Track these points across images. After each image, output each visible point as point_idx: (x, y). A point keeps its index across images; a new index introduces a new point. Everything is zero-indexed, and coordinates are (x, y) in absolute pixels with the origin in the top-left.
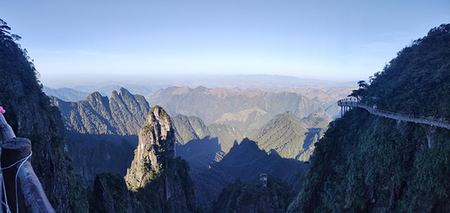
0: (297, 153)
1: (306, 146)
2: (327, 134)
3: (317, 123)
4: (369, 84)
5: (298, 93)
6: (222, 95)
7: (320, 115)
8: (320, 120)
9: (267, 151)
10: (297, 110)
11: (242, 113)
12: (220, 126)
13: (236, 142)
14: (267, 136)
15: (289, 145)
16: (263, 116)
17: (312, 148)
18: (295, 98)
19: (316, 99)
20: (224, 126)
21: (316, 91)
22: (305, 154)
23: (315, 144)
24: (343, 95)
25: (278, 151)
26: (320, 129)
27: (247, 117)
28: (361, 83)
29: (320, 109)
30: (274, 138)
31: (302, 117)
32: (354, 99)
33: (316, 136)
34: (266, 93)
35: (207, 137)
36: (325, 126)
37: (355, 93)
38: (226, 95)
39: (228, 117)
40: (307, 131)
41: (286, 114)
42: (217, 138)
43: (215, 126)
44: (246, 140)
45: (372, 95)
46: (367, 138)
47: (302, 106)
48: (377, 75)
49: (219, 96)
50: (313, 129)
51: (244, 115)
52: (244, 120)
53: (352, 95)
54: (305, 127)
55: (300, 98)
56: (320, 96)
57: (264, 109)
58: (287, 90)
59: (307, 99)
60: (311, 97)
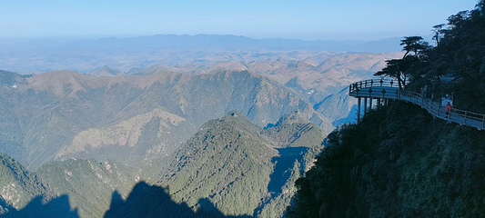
0: (255, 203)
1: (276, 186)
2: (321, 159)
3: (297, 136)
4: (434, 44)
5: (252, 70)
6: (67, 88)
7: (305, 117)
8: (304, 128)
9: (192, 203)
10: (252, 110)
11: (127, 125)
12: (70, 165)
13: (116, 195)
14: (189, 171)
15: (237, 188)
16: (178, 126)
17: (290, 190)
18: (248, 82)
19: (293, 83)
20: (81, 164)
21: (293, 66)
22: (273, 204)
23: (297, 183)
24: (360, 73)
25: (214, 201)
26: (305, 149)
27: (138, 133)
28: (411, 43)
29: (302, 105)
30: (205, 173)
31: (265, 122)
32: (391, 82)
33: (297, 165)
34: (179, 76)
35: (37, 201)
36: (315, 143)
37: (394, 68)
38: (77, 87)
39: (89, 138)
40: (277, 154)
41: (229, 119)
42: (65, 198)
43: (57, 168)
44: (141, 188)
45: (441, 71)
46: (421, 178)
47: (262, 99)
48: (457, 20)
49: (59, 91)
50: (289, 149)
51: (130, 130)
52: (133, 142)
53: (385, 71)
54: (272, 146)
55: (257, 82)
56: (302, 76)
57: (178, 111)
58: (227, 66)
59: (275, 84)
60: (282, 79)
